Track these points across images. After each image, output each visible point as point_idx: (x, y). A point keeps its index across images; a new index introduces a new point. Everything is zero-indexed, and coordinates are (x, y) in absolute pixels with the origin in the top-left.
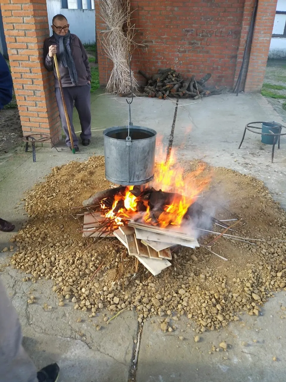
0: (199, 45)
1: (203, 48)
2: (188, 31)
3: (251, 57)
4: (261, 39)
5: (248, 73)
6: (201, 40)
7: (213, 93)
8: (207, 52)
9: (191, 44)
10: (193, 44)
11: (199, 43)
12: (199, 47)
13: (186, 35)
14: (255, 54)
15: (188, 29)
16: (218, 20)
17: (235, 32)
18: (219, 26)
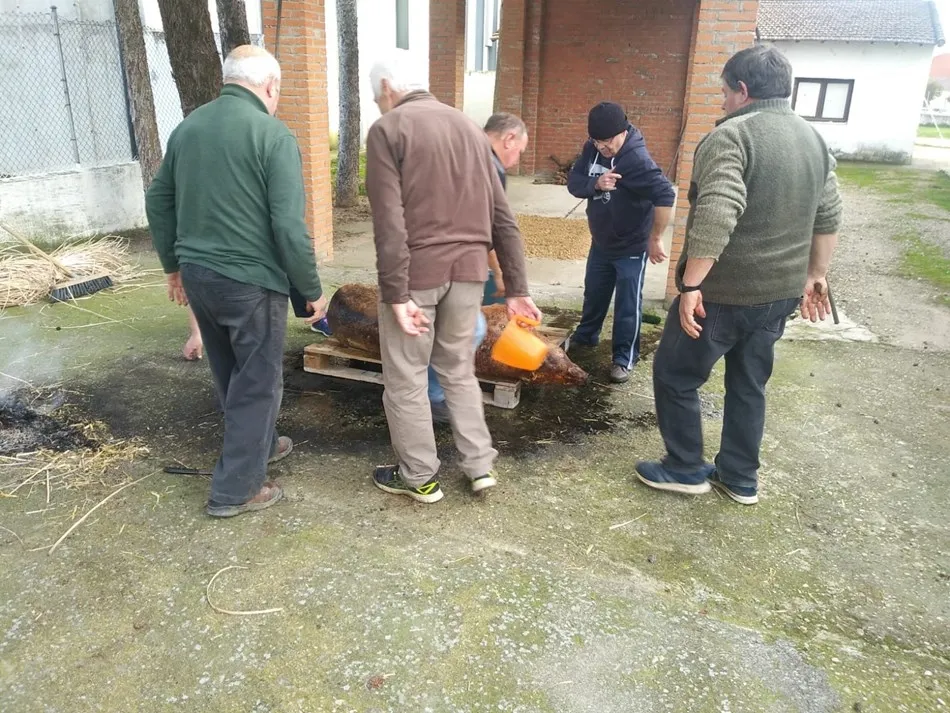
16: (654, 95)
17: (676, 110)
18: (655, 102)
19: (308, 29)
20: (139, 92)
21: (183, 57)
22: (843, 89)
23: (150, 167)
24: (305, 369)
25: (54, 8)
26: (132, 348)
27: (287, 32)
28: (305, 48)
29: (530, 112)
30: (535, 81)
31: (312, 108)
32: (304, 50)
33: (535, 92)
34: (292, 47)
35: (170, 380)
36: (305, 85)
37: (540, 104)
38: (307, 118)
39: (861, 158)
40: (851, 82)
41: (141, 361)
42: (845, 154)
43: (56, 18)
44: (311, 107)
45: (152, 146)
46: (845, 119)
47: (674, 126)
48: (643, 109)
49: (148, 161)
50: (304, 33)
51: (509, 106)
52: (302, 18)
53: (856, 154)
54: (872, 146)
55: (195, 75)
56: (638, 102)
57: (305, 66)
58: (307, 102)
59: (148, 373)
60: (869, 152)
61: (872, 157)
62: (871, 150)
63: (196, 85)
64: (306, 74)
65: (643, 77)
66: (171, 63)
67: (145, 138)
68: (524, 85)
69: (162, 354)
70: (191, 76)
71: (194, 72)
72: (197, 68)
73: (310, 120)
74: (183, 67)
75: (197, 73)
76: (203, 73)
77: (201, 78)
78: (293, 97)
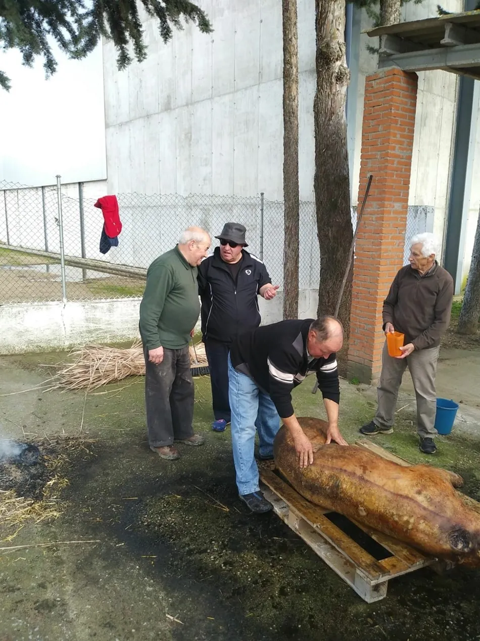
19: (386, 203)
21: (324, 223)
23: (288, 295)
25: (262, 194)
27: (371, 205)
28: (383, 217)
31: (382, 261)
32: (382, 219)
34: (374, 217)
36: (380, 244)
38: (378, 269)
43: (262, 200)
50: (383, 206)
52: (383, 195)
55: (330, 235)
57: (382, 230)
58: (380, 256)
63: (330, 242)
64: (381, 236)
67: (288, 275)
70: (328, 236)
71: (330, 233)
72: (332, 230)
73: (380, 270)
74: (323, 230)
75: (332, 234)
76: (335, 234)
77: (334, 238)
78: (371, 253)
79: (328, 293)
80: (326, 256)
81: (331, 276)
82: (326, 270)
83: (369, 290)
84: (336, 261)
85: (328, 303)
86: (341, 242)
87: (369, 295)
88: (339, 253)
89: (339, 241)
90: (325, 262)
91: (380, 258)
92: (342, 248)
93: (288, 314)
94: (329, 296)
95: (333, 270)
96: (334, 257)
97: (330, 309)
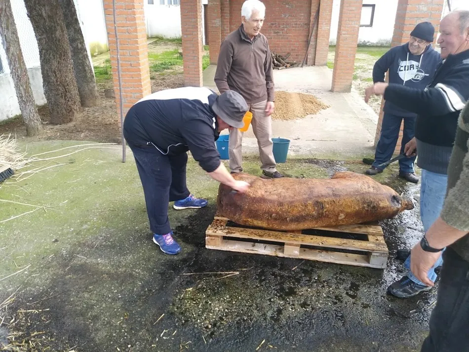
0: (281, 34)
1: (284, 36)
2: (273, 24)
3: (318, 40)
4: (323, 28)
5: (317, 52)
6: (282, 30)
7: (292, 65)
8: (287, 38)
9: (275, 33)
10: (276, 33)
11: (281, 32)
12: (281, 35)
13: (272, 27)
14: (321, 38)
15: (273, 23)
16: (294, 16)
17: (306, 24)
18: (294, 20)
20: (8, 28)
22: (370, 9)
23: (20, 80)
24: (206, 247)
26: (56, 241)
29: (226, 28)
30: (227, 10)
33: (227, 16)
35: (105, 276)
36: (134, 19)
37: (231, 23)
38: (137, 42)
39: (380, 45)
40: (373, 6)
41: (72, 255)
42: (372, 43)
44: (138, 34)
45: (20, 66)
46: (371, 25)
47: (306, 34)
48: (288, 24)
49: (18, 76)
51: (214, 25)
53: (377, 43)
54: (385, 39)
55: (44, 14)
56: (285, 21)
57: (134, 6)
58: (136, 31)
59: (82, 269)
60: (383, 42)
61: (385, 44)
62: (385, 40)
63: (45, 22)
64: (134, 12)
65: (287, 6)
66: (26, 7)
67: (15, 60)
68: (222, 13)
69: (84, 244)
70: (41, 15)
71: (44, 12)
72: (45, 10)
73: (139, 43)
74: (35, 9)
75: (46, 13)
76: (49, 13)
77: (49, 17)
78: (126, 28)
79: (55, 73)
80: (45, 36)
81: (54, 56)
82: (47, 51)
83: (130, 63)
84: (56, 40)
85: (57, 82)
86: (56, 21)
87: (131, 67)
88: (57, 32)
89: (55, 20)
90: (44, 42)
91: (137, 32)
92: (59, 27)
93: (25, 100)
94: (56, 75)
95: (55, 49)
96: (54, 36)
97: (60, 88)
